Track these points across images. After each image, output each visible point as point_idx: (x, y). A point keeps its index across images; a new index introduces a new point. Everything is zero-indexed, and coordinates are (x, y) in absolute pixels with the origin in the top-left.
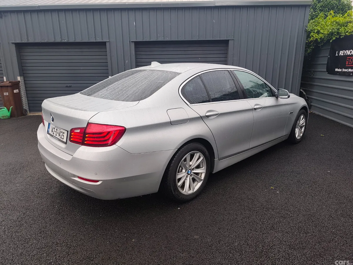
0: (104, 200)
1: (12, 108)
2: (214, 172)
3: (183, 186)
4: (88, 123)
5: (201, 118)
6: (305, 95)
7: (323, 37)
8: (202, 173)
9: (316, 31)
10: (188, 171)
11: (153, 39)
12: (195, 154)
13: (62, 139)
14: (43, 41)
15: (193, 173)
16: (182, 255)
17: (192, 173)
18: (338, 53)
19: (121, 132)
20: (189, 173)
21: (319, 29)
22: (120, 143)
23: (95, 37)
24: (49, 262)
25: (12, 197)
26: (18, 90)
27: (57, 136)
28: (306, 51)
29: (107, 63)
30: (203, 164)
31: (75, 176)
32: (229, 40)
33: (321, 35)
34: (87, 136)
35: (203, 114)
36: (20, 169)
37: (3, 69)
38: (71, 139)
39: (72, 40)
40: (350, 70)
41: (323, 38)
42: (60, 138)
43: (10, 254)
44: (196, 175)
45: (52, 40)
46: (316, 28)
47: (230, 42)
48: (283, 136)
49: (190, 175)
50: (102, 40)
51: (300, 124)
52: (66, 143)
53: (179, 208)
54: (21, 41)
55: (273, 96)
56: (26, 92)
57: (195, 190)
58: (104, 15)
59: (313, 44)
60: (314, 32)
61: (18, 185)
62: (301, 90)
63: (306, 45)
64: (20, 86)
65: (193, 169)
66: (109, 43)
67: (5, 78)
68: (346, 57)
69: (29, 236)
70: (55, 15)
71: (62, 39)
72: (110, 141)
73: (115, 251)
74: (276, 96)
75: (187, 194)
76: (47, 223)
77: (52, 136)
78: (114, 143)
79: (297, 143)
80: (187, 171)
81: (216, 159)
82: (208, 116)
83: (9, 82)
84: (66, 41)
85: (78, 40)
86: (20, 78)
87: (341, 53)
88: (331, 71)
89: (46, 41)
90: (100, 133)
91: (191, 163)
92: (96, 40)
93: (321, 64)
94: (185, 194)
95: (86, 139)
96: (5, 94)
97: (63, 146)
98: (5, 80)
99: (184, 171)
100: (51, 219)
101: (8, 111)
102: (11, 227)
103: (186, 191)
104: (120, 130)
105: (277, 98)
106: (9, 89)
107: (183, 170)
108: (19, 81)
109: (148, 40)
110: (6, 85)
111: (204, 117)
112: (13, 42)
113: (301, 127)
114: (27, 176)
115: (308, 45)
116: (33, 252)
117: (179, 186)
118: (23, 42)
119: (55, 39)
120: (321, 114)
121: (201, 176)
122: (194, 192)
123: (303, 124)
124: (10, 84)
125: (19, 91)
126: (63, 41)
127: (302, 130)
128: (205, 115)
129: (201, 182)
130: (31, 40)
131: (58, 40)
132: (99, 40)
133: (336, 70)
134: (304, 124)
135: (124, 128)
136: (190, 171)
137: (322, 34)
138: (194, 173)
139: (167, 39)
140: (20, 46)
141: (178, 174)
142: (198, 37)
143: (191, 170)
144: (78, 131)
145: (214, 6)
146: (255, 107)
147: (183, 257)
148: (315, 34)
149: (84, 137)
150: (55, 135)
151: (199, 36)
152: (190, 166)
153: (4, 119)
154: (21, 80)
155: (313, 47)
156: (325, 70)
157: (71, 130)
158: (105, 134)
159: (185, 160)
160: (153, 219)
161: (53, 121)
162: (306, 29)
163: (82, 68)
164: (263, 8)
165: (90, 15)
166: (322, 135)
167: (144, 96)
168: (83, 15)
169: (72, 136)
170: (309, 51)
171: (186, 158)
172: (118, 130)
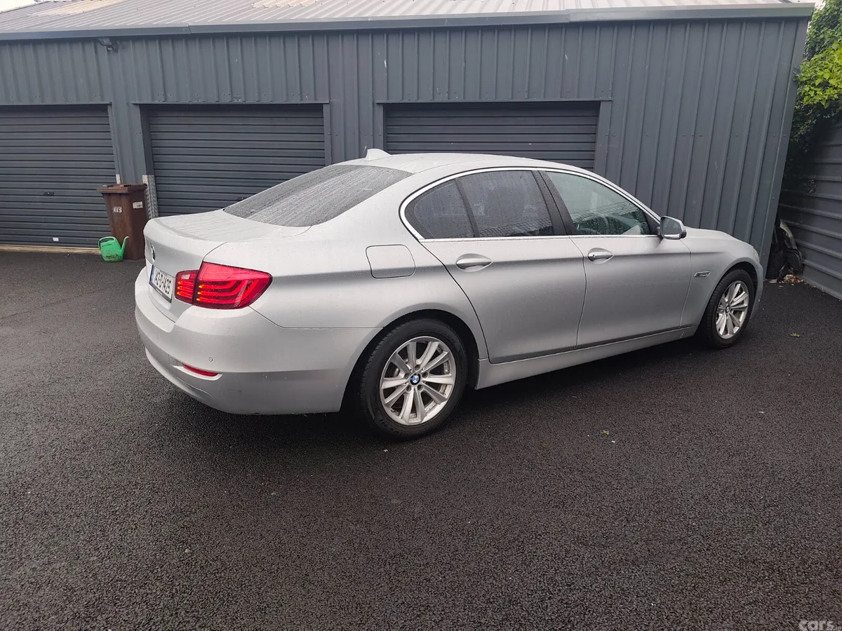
0: (231, 415)
1: (127, 239)
2: (478, 387)
3: (398, 406)
4: (203, 262)
5: (446, 269)
6: (789, 238)
7: (836, 96)
8: (447, 385)
9: (817, 82)
10: (412, 377)
11: (426, 98)
12: (430, 343)
13: (166, 294)
14: (195, 102)
15: (424, 382)
16: (353, 527)
17: (421, 383)
19: (261, 283)
20: (415, 382)
21: (827, 76)
22: (259, 304)
23: (301, 94)
24: (113, 510)
25: (84, 402)
26: (141, 203)
27: (161, 289)
28: (794, 129)
29: (323, 151)
30: (449, 367)
31: (178, 363)
32: (600, 101)
33: (830, 92)
34: (200, 287)
35: (448, 261)
36: (114, 356)
37: (115, 159)
38: (178, 293)
39: (252, 100)
41: (836, 99)
42: (164, 292)
43: (51, 491)
44: (433, 388)
45: (212, 100)
46: (820, 73)
47: (602, 106)
48: (677, 328)
49: (416, 387)
50: (316, 100)
51: (733, 304)
52: (170, 301)
53: (386, 451)
54: (153, 100)
55: (650, 233)
56: (159, 208)
57: (426, 419)
58: (321, 45)
59: (813, 112)
60: (814, 85)
61: (100, 383)
62: (782, 226)
63: (795, 116)
64: (147, 196)
65: (425, 375)
66: (329, 105)
67: (118, 177)
69: (93, 467)
70: (221, 45)
71: (232, 97)
72: (238, 300)
73: (234, 507)
74: (659, 234)
75: (406, 424)
76: (131, 450)
77: (155, 288)
78: (246, 303)
79: (723, 348)
80: (410, 377)
81: (482, 360)
82: (463, 267)
83: (125, 186)
84: (240, 101)
85: (266, 100)
86: (148, 178)
89: (200, 102)
90: (224, 283)
91: (419, 362)
92: (301, 100)
93: (834, 164)
94: (403, 422)
95: (199, 293)
96: (115, 211)
97: (167, 305)
98: (118, 182)
99: (402, 375)
100: (139, 445)
101: (119, 246)
102: (67, 449)
103: (405, 417)
104: (260, 279)
105: (661, 238)
106: (124, 200)
107: (400, 374)
108: (145, 184)
109: (413, 100)
110: (119, 192)
111: (452, 267)
112: (137, 102)
113: (737, 312)
114: (122, 370)
115: (799, 116)
116: (91, 492)
117: (387, 405)
118: (156, 102)
119: (219, 96)
120: (823, 288)
121: (444, 391)
122: (423, 421)
123: (742, 302)
124: (125, 191)
125: (144, 205)
126: (235, 101)
127: (739, 318)
128: (454, 263)
129: (444, 404)
130: (172, 100)
131: (226, 100)
132: (308, 100)
134: (746, 305)
135: (268, 277)
136: (416, 377)
137: (836, 88)
138: (428, 383)
139: (457, 98)
140: (150, 112)
141: (383, 380)
142: (526, 94)
143: (419, 375)
144: (187, 277)
145: (567, 21)
146: (591, 255)
147: (353, 531)
148: (815, 89)
149: (196, 289)
150: (158, 287)
151: (528, 91)
152: (418, 366)
153: (111, 262)
154: (149, 181)
155: (814, 122)
157: (177, 275)
158: (231, 285)
159: (404, 353)
160: (326, 463)
161: (154, 258)
162: (796, 77)
163: (272, 160)
164: (688, 26)
165: (292, 45)
166: (795, 335)
167: (324, 218)
168: (277, 44)
169: (178, 288)
170: (802, 131)
171: (405, 349)
172: (257, 279)
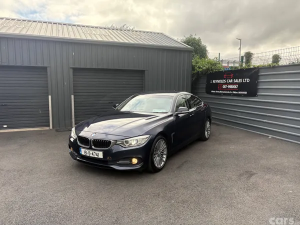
18: (212, 81)
33: (201, 69)
40: (221, 92)
41: (202, 72)
47: (146, 71)
66: (50, 67)
68: (217, 84)
87: (214, 81)
88: (209, 92)
93: (202, 88)
109: (84, 67)
133: (212, 91)
139: (100, 67)
155: (196, 77)
156: (205, 92)
170: (194, 79)
